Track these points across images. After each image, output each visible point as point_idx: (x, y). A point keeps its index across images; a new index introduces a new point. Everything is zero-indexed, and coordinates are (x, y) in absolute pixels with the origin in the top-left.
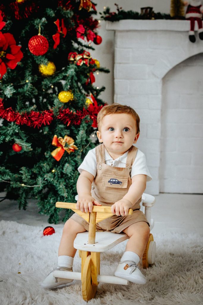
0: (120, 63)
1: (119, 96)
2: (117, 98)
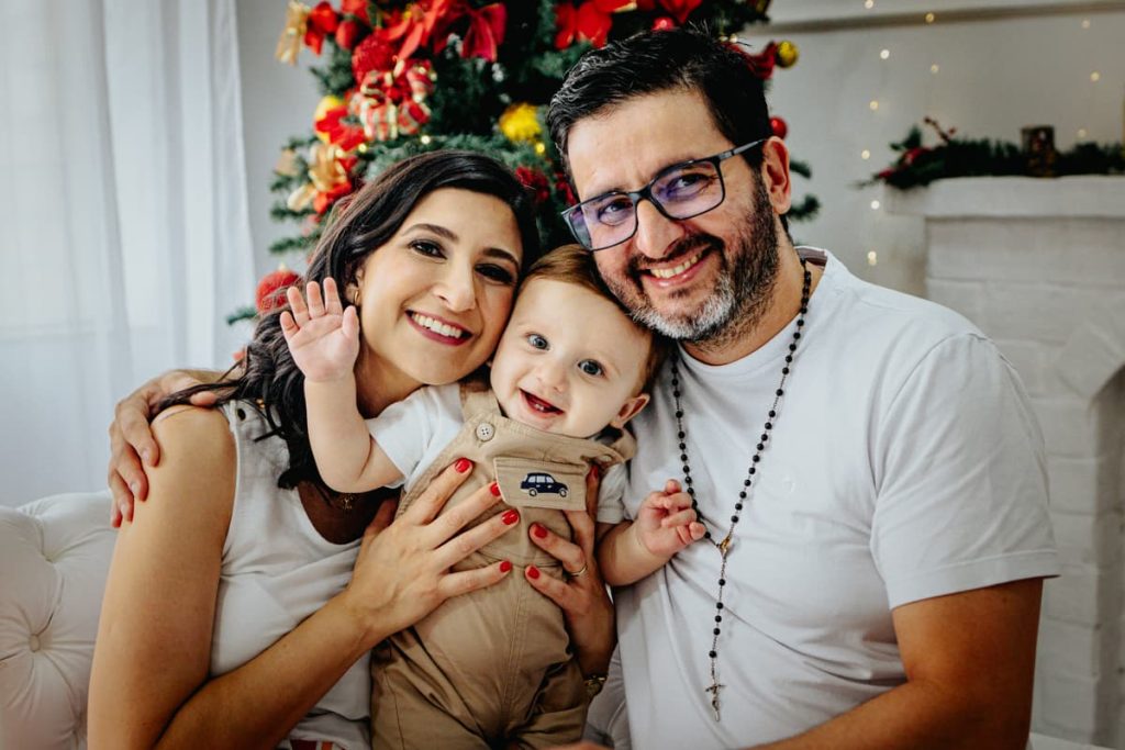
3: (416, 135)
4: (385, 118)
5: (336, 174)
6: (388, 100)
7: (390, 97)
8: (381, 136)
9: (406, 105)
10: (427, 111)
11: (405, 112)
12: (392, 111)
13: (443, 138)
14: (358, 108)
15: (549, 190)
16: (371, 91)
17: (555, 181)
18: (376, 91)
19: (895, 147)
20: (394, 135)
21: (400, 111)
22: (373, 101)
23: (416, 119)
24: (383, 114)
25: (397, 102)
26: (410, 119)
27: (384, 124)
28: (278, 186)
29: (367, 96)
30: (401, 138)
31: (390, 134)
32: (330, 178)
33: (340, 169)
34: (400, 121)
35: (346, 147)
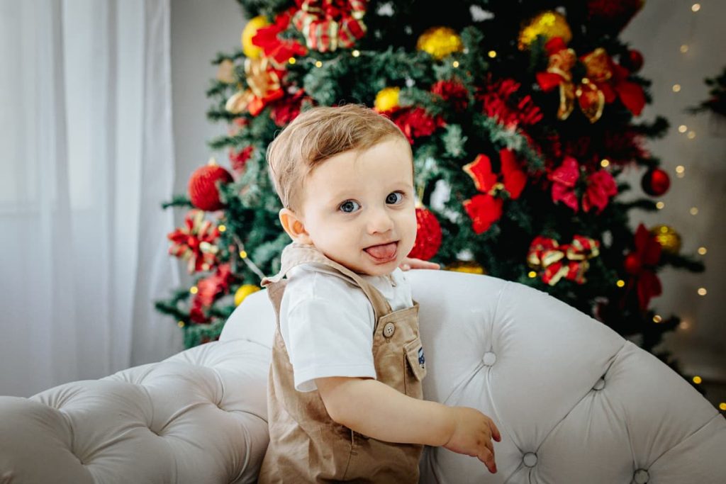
3: (349, 50)
4: (327, 33)
5: (271, 82)
6: (329, 17)
7: (331, 14)
8: (322, 48)
9: (346, 23)
10: (364, 27)
11: (345, 27)
12: (333, 27)
13: (372, 54)
14: (301, 23)
15: (468, 101)
16: (312, 9)
17: (474, 94)
18: (317, 9)
19: (709, 82)
20: (333, 48)
21: (340, 27)
22: (314, 18)
23: (354, 34)
24: (325, 29)
25: (338, 19)
26: (349, 34)
27: (325, 37)
28: (214, 92)
29: (309, 12)
30: (339, 50)
31: (330, 45)
32: (265, 86)
33: (274, 77)
34: (341, 34)
35: (280, 58)
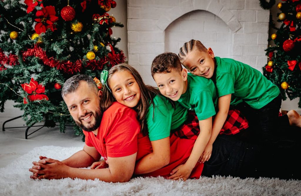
0: (132, 19)
1: (131, 44)
2: (130, 45)
